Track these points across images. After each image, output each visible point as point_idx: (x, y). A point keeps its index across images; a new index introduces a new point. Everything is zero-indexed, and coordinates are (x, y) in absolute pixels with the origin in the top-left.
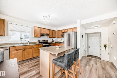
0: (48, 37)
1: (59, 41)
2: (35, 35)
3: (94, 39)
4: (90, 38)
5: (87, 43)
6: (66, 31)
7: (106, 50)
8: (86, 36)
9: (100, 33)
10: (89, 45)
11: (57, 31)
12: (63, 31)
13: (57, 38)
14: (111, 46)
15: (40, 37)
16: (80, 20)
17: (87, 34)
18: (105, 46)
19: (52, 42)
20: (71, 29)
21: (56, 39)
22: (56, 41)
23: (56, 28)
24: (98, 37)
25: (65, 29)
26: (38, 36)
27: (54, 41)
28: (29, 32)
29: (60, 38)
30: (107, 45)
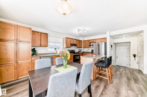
0: (76, 47)
1: (85, 51)
2: (66, 45)
3: (123, 48)
4: (118, 48)
5: (115, 54)
6: (94, 41)
7: (135, 59)
8: (114, 46)
9: (130, 42)
10: (117, 55)
11: (83, 41)
12: (91, 41)
13: (84, 48)
14: (139, 55)
15: (70, 47)
16: (110, 32)
17: (115, 44)
18: (135, 56)
19: (79, 52)
20: (99, 39)
21: (82, 49)
22: (82, 51)
23: (82, 38)
24: (128, 47)
25: (93, 40)
26: (69, 46)
27: (80, 52)
28: (61, 43)
29: (87, 48)
30: (137, 55)
